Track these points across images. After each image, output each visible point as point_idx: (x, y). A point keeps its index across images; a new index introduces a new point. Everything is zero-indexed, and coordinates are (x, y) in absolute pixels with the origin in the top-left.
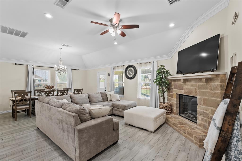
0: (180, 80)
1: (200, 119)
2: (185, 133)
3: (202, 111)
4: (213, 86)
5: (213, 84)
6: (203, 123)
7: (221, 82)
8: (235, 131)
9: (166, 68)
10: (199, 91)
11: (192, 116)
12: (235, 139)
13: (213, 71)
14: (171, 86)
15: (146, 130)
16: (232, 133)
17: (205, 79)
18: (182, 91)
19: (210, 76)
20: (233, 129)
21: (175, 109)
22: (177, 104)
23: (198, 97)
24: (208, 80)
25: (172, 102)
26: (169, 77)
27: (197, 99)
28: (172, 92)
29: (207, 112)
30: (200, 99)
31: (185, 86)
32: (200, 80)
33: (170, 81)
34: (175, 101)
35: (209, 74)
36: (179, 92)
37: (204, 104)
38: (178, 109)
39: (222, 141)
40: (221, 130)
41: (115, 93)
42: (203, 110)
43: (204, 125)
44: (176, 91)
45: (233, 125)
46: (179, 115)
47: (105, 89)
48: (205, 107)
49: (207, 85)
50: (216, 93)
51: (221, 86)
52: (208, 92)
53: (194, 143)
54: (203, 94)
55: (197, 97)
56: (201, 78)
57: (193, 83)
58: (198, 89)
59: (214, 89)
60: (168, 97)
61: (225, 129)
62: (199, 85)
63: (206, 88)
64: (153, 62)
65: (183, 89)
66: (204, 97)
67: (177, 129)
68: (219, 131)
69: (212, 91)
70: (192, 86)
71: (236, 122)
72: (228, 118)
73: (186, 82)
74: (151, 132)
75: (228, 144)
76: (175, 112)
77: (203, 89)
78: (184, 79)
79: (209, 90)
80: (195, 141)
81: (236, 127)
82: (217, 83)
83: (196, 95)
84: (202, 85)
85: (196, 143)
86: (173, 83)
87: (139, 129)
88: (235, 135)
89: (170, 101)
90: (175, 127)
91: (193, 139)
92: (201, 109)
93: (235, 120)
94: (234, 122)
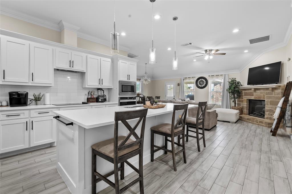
0: (251, 89)
1: (267, 114)
2: (258, 122)
3: (268, 109)
4: (277, 93)
5: (276, 91)
6: (269, 116)
7: (282, 90)
8: (287, 108)
9: (238, 80)
10: (267, 96)
11: (260, 114)
12: (287, 111)
13: (277, 83)
14: (242, 94)
15: (229, 122)
16: (286, 109)
17: (271, 89)
18: (253, 97)
19: (275, 87)
20: (286, 108)
21: (246, 111)
22: (247, 107)
23: (266, 100)
24: (273, 89)
25: (242, 106)
26: (240, 87)
27: (265, 102)
28: (243, 98)
29: (272, 109)
30: (267, 101)
31: (254, 94)
32: (268, 89)
33: (241, 90)
34: (245, 104)
35: (274, 85)
36: (249, 98)
37: (270, 104)
38: (248, 111)
39: (282, 112)
40: (282, 108)
41: (190, 100)
42: (270, 108)
43: (270, 117)
44: (246, 97)
45: (287, 105)
46: (249, 115)
47: (174, 97)
48: (271, 106)
49: (272, 92)
50: (278, 97)
51: (282, 92)
52: (273, 96)
53: (264, 126)
54: (270, 98)
55: (264, 101)
56: (269, 88)
57: (262, 91)
58: (266, 95)
59: (277, 95)
60: (238, 102)
61: (283, 108)
62: (266, 92)
63: (272, 94)
64: (224, 75)
65: (253, 96)
66: (271, 100)
67: (250, 121)
68: (281, 109)
69: (276, 96)
70: (261, 93)
71: (288, 104)
72: (285, 103)
73: (256, 91)
74: (233, 123)
75: (284, 113)
76: (245, 112)
77: (270, 95)
78: (254, 88)
79: (274, 95)
80: (265, 125)
81: (288, 106)
82: (279, 91)
83: (265, 99)
84: (269, 92)
85: (266, 126)
86: (243, 92)
87: (223, 122)
88: (287, 109)
89: (240, 105)
90: (248, 121)
91: (264, 125)
92: (268, 108)
93: (287, 103)
94: (287, 104)
